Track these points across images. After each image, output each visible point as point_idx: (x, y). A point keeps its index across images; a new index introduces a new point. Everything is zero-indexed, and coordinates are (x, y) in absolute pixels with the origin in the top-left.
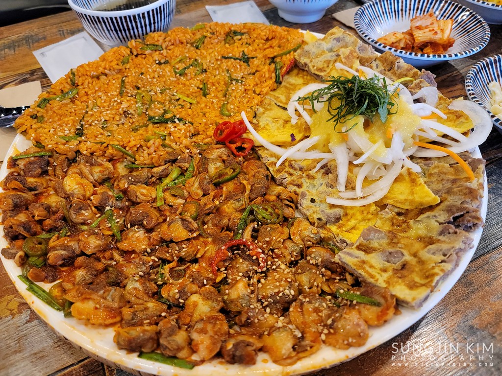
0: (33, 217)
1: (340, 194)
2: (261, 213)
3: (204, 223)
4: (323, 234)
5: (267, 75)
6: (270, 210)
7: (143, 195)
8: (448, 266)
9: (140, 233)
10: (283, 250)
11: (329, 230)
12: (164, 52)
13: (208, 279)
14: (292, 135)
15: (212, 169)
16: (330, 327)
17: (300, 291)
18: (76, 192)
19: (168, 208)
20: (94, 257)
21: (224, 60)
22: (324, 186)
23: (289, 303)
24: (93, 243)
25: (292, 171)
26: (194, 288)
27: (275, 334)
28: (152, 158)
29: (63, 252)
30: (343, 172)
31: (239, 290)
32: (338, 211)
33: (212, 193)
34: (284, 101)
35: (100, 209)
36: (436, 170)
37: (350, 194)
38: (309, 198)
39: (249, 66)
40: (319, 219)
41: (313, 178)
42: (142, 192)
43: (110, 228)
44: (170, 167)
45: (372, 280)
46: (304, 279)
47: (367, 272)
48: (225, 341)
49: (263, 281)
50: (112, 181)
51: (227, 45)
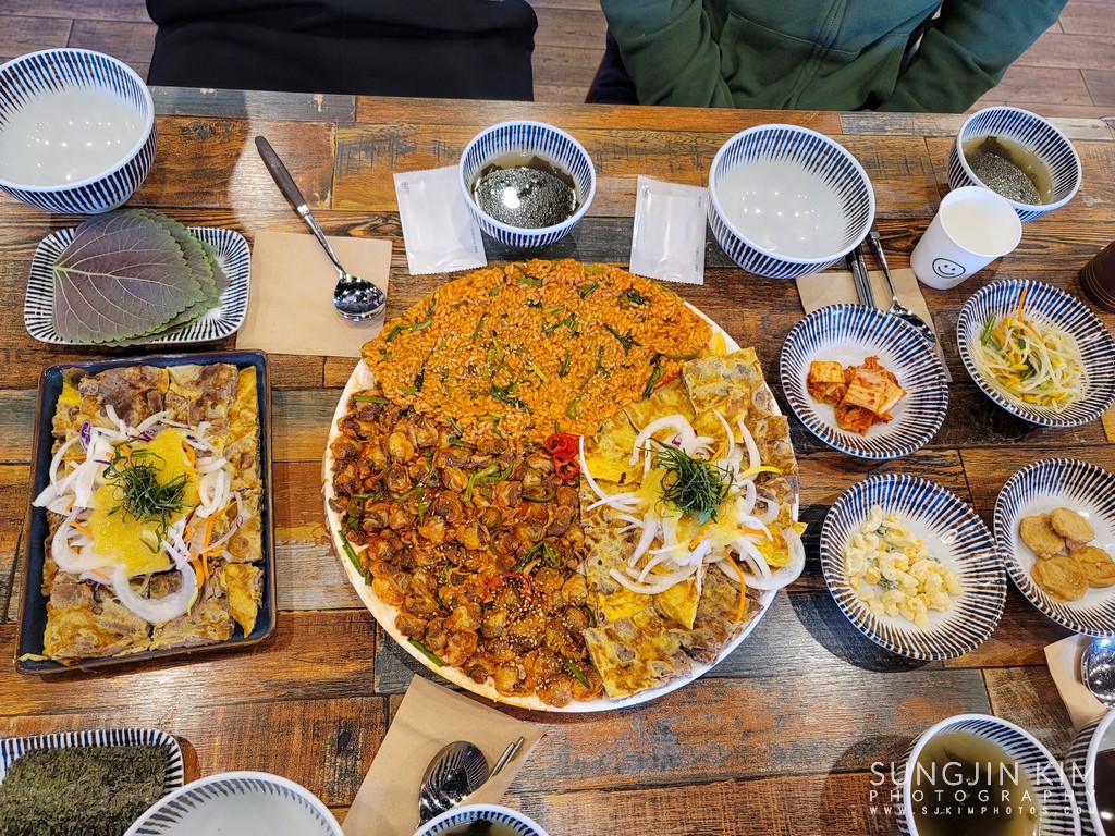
0: (359, 474)
1: (627, 569)
2: (549, 554)
3: (497, 538)
4: (591, 600)
5: (638, 382)
6: (557, 555)
7: (455, 483)
8: (658, 684)
9: (440, 526)
10: (550, 599)
11: (597, 599)
12: (542, 290)
13: (478, 597)
14: (624, 475)
15: (530, 480)
16: (546, 685)
17: (543, 644)
18: (398, 454)
19: (472, 506)
20: (397, 534)
21: (605, 332)
22: (617, 553)
23: (530, 650)
24: (400, 520)
25: (599, 520)
26: (465, 600)
27: (506, 670)
28: (477, 440)
29: (375, 522)
30: (642, 546)
31: (497, 621)
32: (614, 585)
33: (517, 510)
34: (640, 422)
35: (414, 481)
36: (721, 591)
37: (633, 573)
38: (597, 558)
39: (627, 355)
40: (595, 584)
41: (614, 538)
42: (456, 478)
43: (416, 509)
44: (490, 461)
45: (597, 665)
46: (551, 635)
47: (597, 657)
48: (469, 659)
49: (519, 621)
50: (432, 450)
51: (617, 309)
